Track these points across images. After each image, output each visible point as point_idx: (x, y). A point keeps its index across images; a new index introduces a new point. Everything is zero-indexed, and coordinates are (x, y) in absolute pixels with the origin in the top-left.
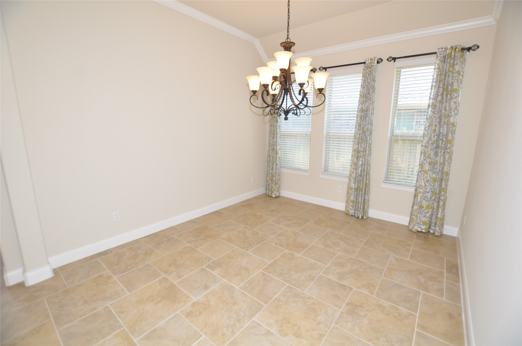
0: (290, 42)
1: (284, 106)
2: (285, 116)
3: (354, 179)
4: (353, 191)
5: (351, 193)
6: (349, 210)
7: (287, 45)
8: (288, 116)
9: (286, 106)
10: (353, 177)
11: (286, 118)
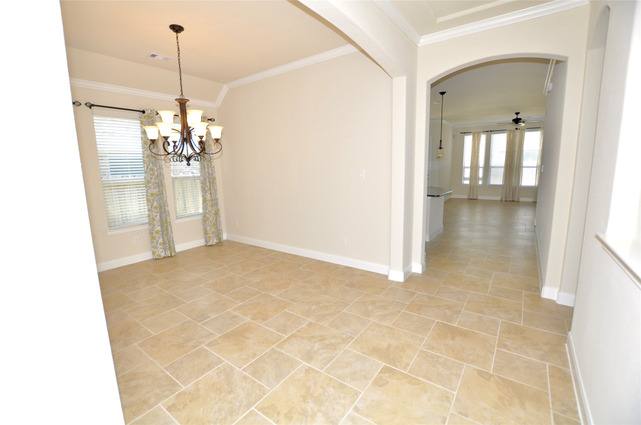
0: (184, 99)
1: (185, 153)
2: (187, 162)
3: (159, 222)
4: (160, 234)
5: (158, 236)
6: (160, 253)
7: (182, 102)
8: (190, 162)
9: (188, 154)
10: (157, 221)
11: (188, 164)
